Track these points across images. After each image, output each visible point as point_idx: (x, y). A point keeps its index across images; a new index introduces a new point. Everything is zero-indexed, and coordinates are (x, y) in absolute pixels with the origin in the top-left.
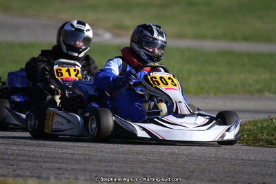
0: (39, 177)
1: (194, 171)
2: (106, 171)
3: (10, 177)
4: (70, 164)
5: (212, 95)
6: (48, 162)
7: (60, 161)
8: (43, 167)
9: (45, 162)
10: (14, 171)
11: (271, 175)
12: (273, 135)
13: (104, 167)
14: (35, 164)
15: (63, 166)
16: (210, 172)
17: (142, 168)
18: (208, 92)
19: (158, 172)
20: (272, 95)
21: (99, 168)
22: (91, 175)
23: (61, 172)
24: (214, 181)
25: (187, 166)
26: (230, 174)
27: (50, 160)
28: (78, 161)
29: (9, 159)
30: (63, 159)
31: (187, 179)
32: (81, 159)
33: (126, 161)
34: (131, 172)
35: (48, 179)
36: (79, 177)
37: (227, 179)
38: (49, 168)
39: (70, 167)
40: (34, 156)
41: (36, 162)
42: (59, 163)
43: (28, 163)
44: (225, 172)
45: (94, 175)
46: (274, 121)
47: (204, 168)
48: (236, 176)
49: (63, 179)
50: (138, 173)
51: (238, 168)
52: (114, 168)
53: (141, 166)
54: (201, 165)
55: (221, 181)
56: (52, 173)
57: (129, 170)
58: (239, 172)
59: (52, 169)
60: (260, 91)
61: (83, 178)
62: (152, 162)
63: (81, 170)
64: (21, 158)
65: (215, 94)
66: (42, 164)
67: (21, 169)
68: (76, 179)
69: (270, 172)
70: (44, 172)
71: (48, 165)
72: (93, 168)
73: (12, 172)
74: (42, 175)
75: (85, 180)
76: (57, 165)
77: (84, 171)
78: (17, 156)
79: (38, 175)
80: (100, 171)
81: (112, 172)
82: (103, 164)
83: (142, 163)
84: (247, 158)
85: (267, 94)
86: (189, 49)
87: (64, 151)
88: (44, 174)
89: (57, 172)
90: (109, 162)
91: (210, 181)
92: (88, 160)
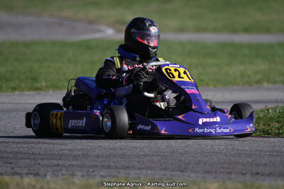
0: (37, 174)
1: (189, 163)
2: (103, 166)
3: (8, 175)
4: (69, 160)
5: (212, 87)
6: (46, 159)
7: (58, 158)
8: (42, 164)
9: (43, 159)
10: (13, 169)
11: (265, 164)
12: (269, 125)
13: (101, 162)
14: (33, 162)
15: (61, 162)
16: (205, 163)
17: (139, 162)
18: (208, 84)
19: (154, 165)
20: (270, 85)
21: (96, 163)
22: (88, 171)
23: (59, 168)
24: (208, 172)
25: (183, 158)
26: (225, 165)
27: (48, 157)
28: (75, 157)
29: (8, 158)
30: (61, 155)
31: (182, 171)
32: (78, 155)
33: (123, 156)
34: (127, 167)
35: (45, 175)
36: (76, 173)
37: (222, 169)
38: (46, 165)
39: (68, 163)
40: (33, 154)
41: (35, 159)
42: (57, 160)
43: (27, 161)
44: (220, 163)
45: (91, 170)
46: (270, 111)
47: (200, 160)
48: (231, 167)
49: (60, 175)
50: (134, 168)
51: (232, 159)
52: (111, 163)
53: (138, 160)
54: (197, 157)
55: (215, 172)
56: (50, 169)
57: (126, 164)
58: (234, 162)
59: (50, 166)
60: (259, 82)
61: (80, 174)
62: (148, 156)
63: (78, 166)
64: (20, 156)
65: (214, 86)
66: (40, 161)
67: (19, 167)
68: (73, 175)
69: (264, 162)
70: (42, 169)
71: (45, 162)
72: (91, 163)
73: (10, 170)
74: (39, 172)
75: (82, 176)
76: (55, 162)
77: (82, 167)
78: (16, 154)
79: (36, 172)
80: (97, 166)
81: (109, 167)
82: (100, 159)
83: (139, 156)
84: (242, 148)
85: (266, 84)
86: (190, 42)
87: (63, 147)
88: (42, 171)
89: (55, 168)
90: (107, 157)
91: (205, 173)
92: (86, 156)
